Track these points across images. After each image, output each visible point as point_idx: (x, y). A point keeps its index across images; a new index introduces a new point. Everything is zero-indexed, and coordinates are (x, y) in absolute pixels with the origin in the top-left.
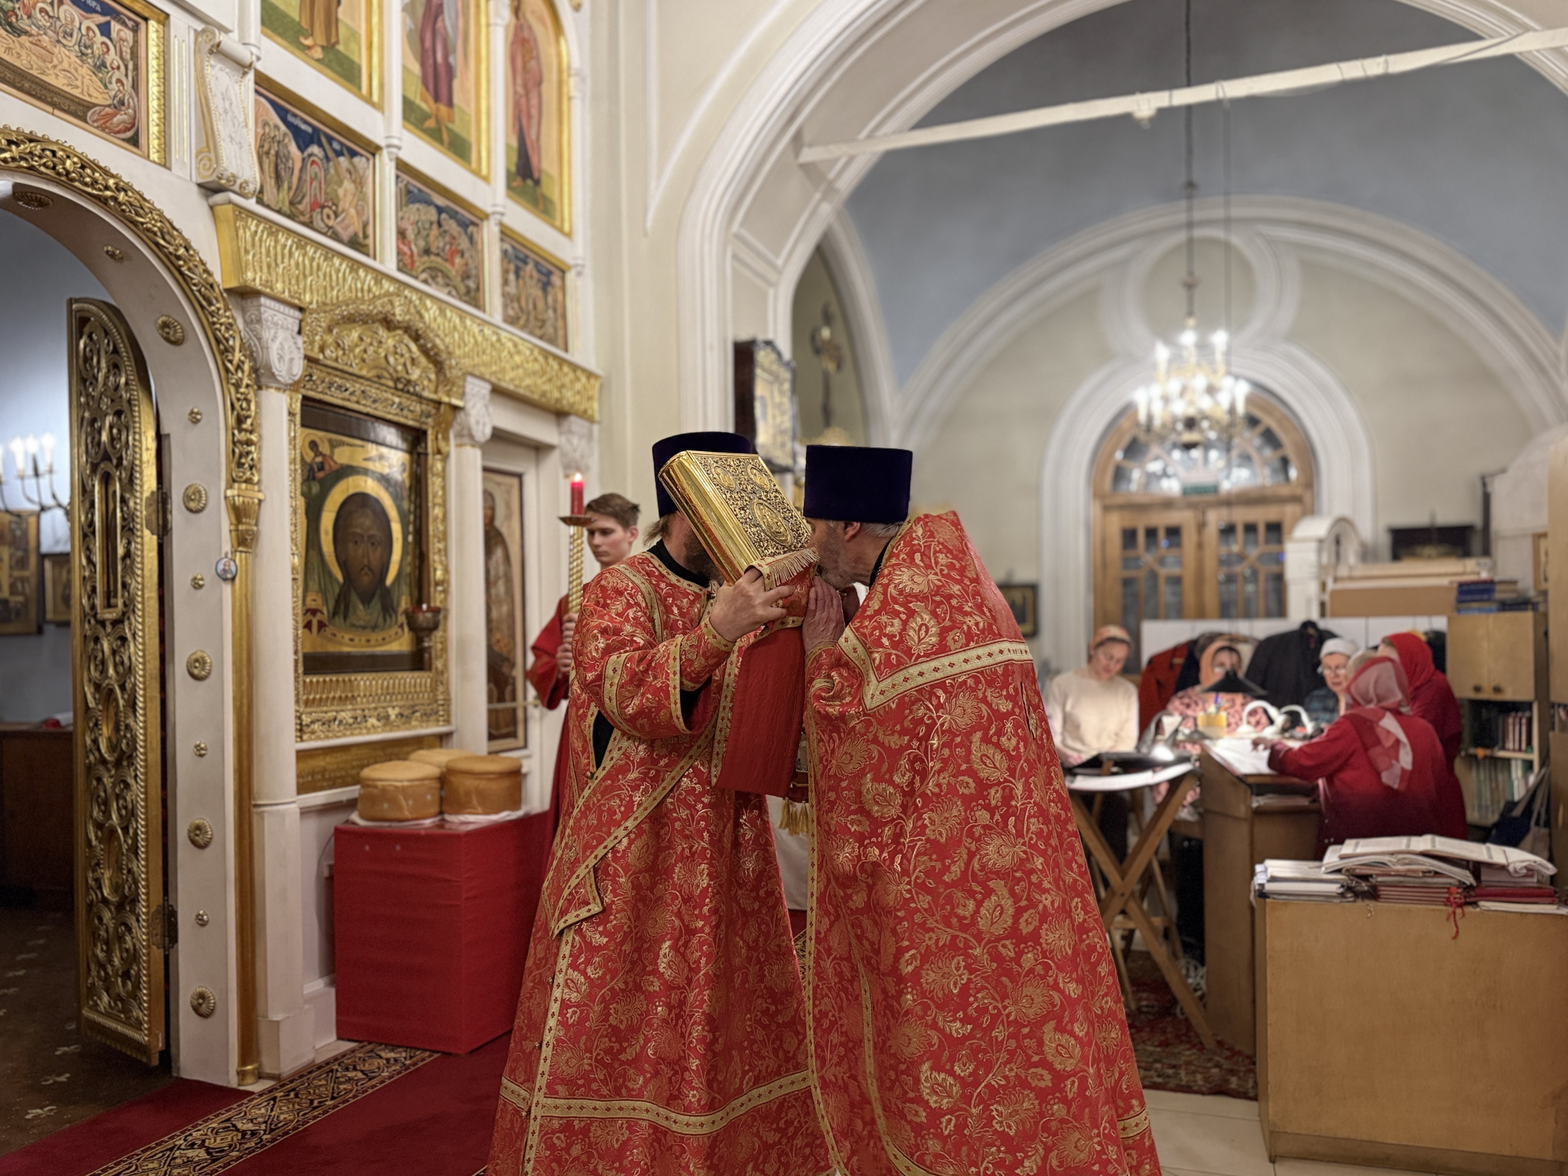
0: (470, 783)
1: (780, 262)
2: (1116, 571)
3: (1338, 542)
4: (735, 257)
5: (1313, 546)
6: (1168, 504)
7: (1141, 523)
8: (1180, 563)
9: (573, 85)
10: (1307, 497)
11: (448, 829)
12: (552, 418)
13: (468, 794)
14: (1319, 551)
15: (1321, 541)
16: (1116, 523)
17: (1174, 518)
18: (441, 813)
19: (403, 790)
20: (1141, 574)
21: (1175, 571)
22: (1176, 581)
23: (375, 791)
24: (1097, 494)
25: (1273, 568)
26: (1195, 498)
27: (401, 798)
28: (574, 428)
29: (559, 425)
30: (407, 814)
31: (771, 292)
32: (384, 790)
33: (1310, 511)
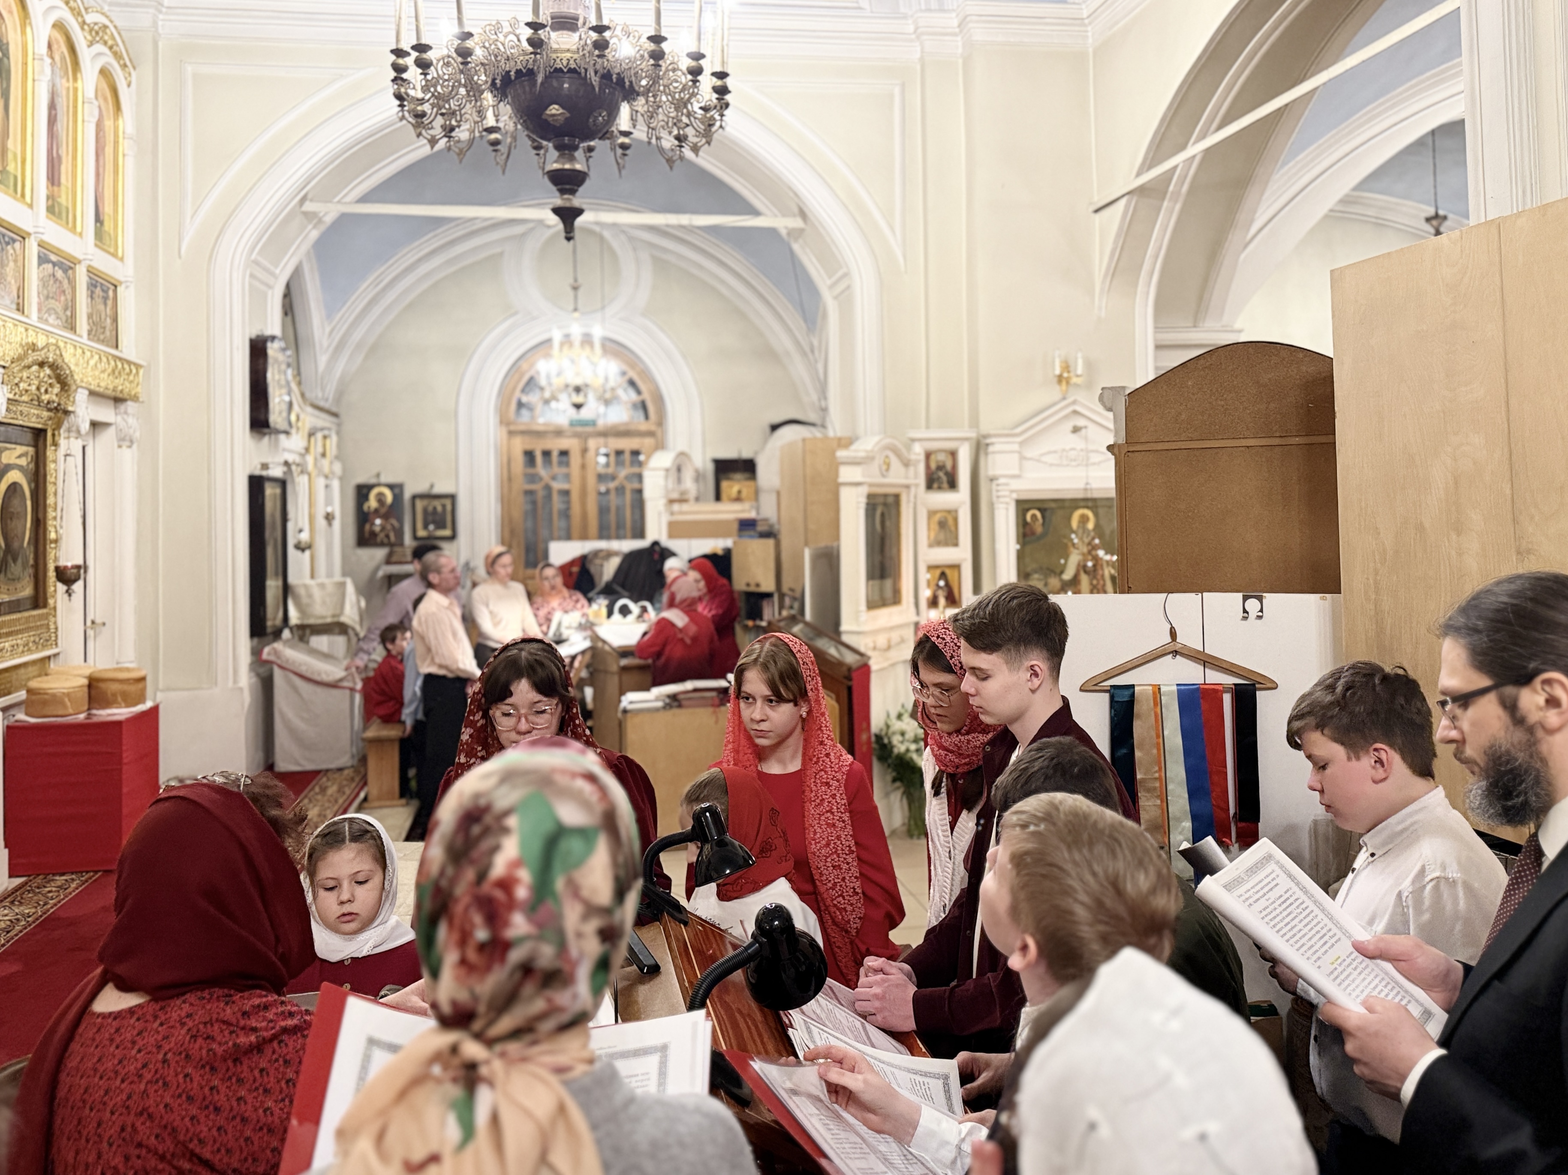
0: (115, 687)
1: (277, 271)
2: (520, 484)
3: (679, 469)
4: (252, 276)
5: (662, 473)
6: (559, 433)
7: (538, 448)
8: (567, 477)
9: (125, 146)
10: (659, 433)
11: (95, 720)
12: (112, 403)
13: (114, 695)
14: (667, 477)
15: (667, 470)
16: (519, 445)
17: (564, 443)
18: (89, 709)
19: (68, 695)
20: (537, 487)
21: (565, 486)
22: (566, 493)
23: (46, 697)
24: (504, 421)
25: (636, 486)
26: (579, 429)
27: (66, 700)
28: (130, 410)
29: (116, 408)
30: (71, 711)
31: (270, 292)
32: (54, 696)
33: (661, 446)
